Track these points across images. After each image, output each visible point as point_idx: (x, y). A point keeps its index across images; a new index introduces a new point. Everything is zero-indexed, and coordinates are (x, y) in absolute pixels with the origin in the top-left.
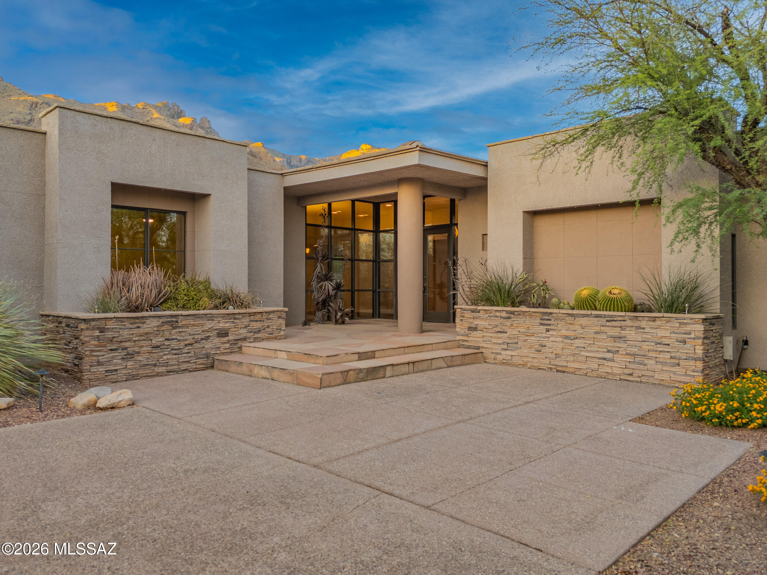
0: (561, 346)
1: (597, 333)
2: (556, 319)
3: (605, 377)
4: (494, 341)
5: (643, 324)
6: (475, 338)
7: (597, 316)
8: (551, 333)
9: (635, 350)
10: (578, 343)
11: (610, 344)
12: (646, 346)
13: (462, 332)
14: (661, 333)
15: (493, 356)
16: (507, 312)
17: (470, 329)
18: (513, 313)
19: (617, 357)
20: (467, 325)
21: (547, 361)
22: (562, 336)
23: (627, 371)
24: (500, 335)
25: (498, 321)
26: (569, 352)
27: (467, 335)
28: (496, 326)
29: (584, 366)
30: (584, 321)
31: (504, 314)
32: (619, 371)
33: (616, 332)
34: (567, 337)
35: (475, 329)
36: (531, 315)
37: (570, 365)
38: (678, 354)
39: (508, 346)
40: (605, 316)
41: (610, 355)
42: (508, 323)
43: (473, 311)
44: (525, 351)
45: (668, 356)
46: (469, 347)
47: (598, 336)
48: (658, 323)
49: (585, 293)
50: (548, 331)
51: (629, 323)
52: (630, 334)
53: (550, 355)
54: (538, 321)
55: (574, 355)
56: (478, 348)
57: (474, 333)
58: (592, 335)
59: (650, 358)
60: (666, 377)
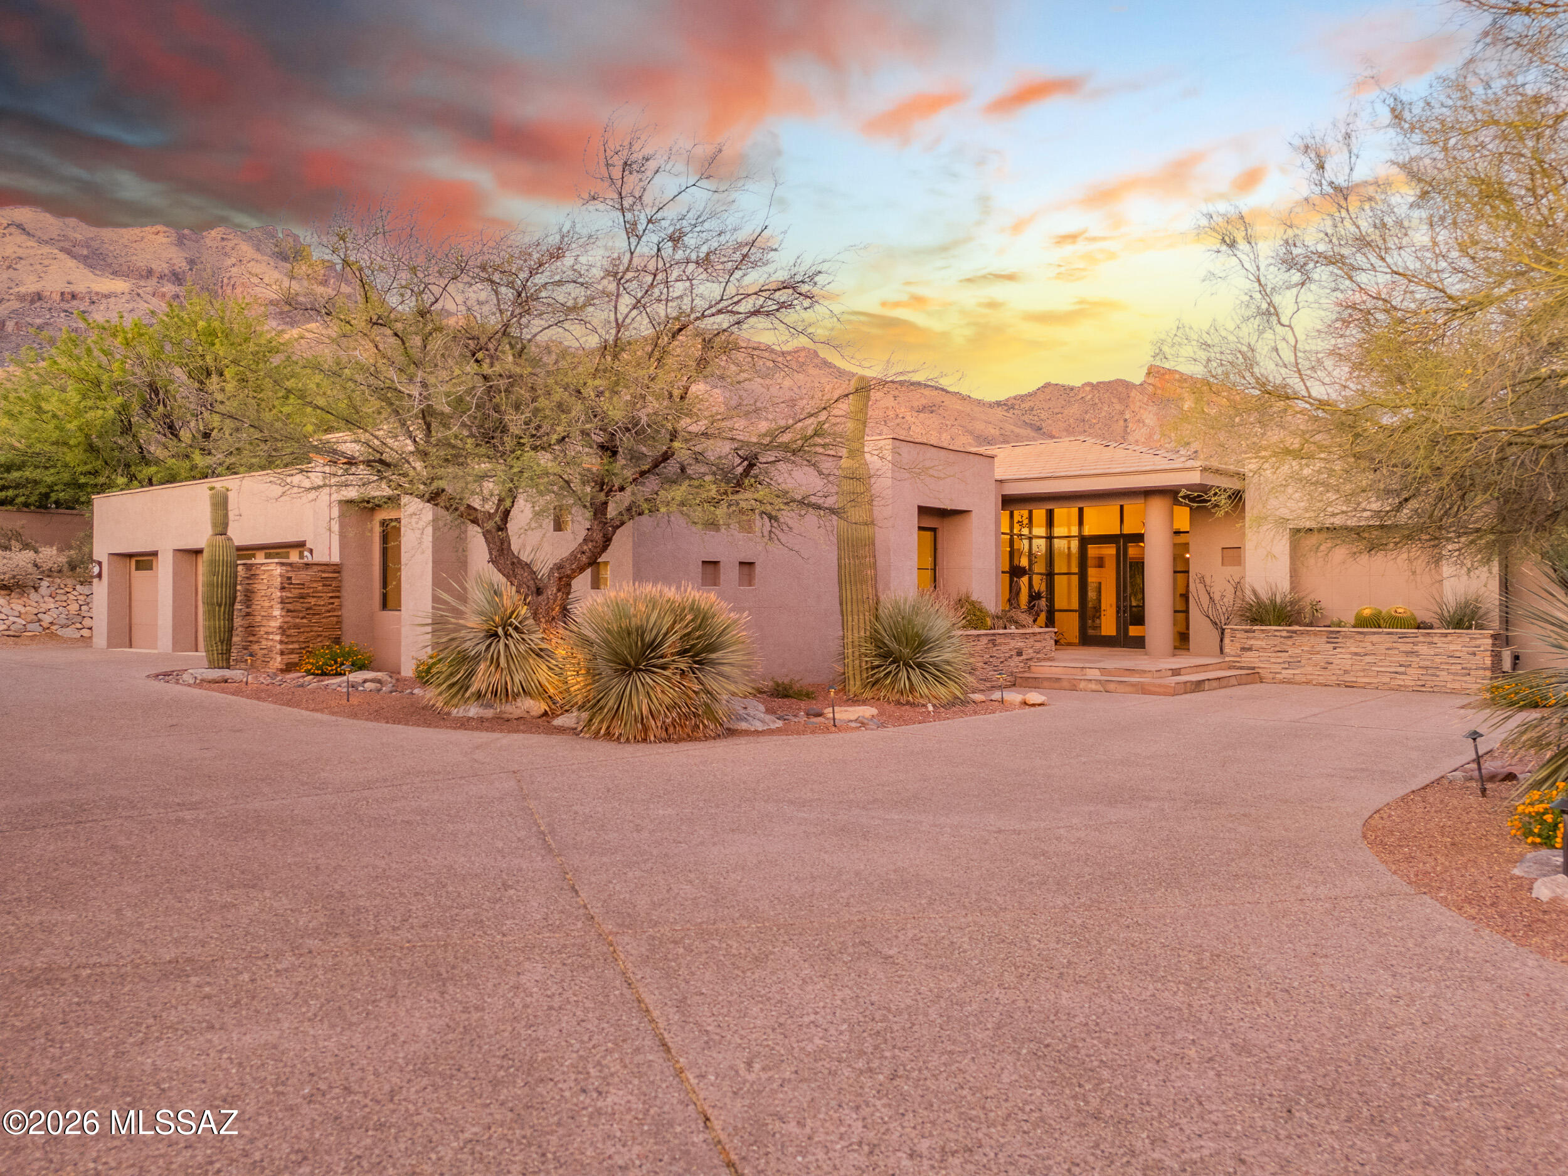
0: (1350, 662)
1: (1388, 649)
2: (1344, 637)
3: (1398, 689)
4: (1273, 660)
5: (1435, 639)
6: (1249, 659)
7: (1389, 634)
8: (1338, 650)
9: (1428, 663)
10: (1368, 659)
11: (1402, 659)
12: (1438, 660)
13: (1233, 653)
14: (1452, 647)
15: (1271, 676)
16: (1288, 631)
17: (1243, 649)
18: (1295, 632)
19: (1410, 671)
20: (1238, 645)
21: (1334, 678)
22: (1351, 653)
23: (1419, 683)
24: (1280, 654)
25: (1277, 641)
26: (1358, 668)
27: (1239, 656)
28: (1275, 646)
29: (1375, 681)
30: (1375, 638)
31: (1284, 634)
32: (1413, 683)
33: (1409, 647)
34: (1356, 654)
35: (1250, 649)
36: (1315, 634)
37: (1359, 680)
38: (1468, 666)
39: (1290, 665)
40: (1397, 633)
41: (1402, 669)
42: (1290, 642)
43: (1246, 631)
44: (1309, 669)
45: (1459, 667)
46: (1241, 668)
47: (1390, 652)
48: (1450, 638)
49: (1367, 612)
50: (1335, 648)
51: (1421, 639)
52: (1423, 649)
53: (1338, 672)
54: (1325, 639)
55: (1364, 670)
56: (1254, 668)
57: (1249, 653)
58: (1384, 651)
59: (1443, 670)
60: (1457, 686)
